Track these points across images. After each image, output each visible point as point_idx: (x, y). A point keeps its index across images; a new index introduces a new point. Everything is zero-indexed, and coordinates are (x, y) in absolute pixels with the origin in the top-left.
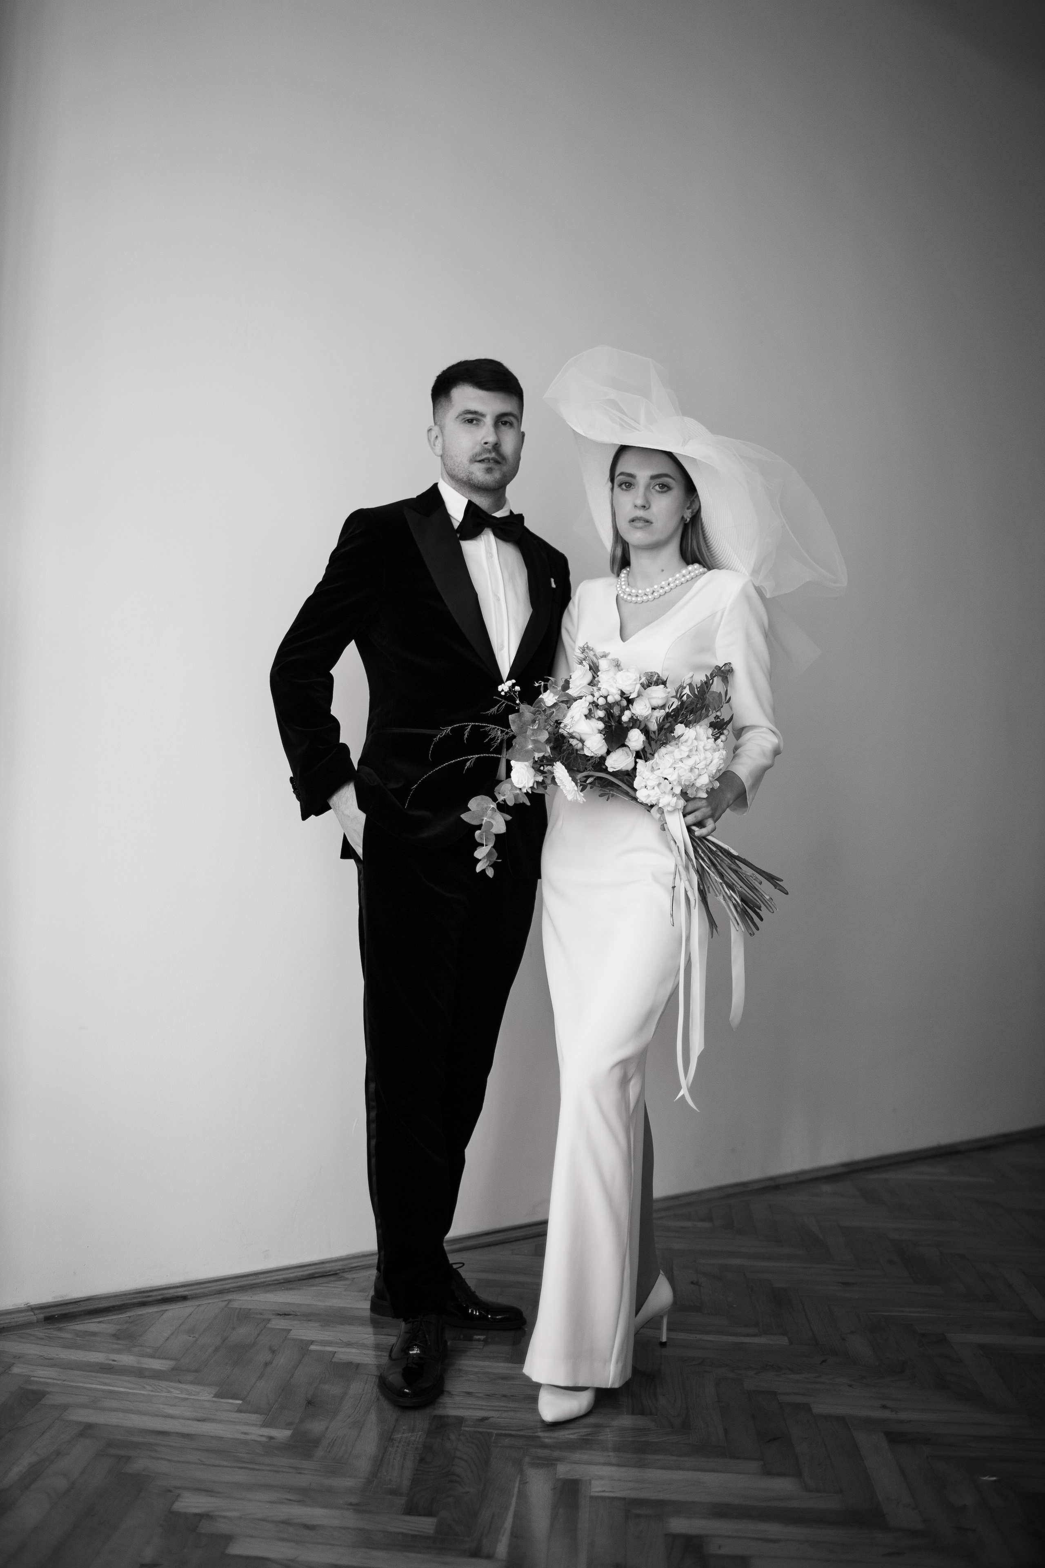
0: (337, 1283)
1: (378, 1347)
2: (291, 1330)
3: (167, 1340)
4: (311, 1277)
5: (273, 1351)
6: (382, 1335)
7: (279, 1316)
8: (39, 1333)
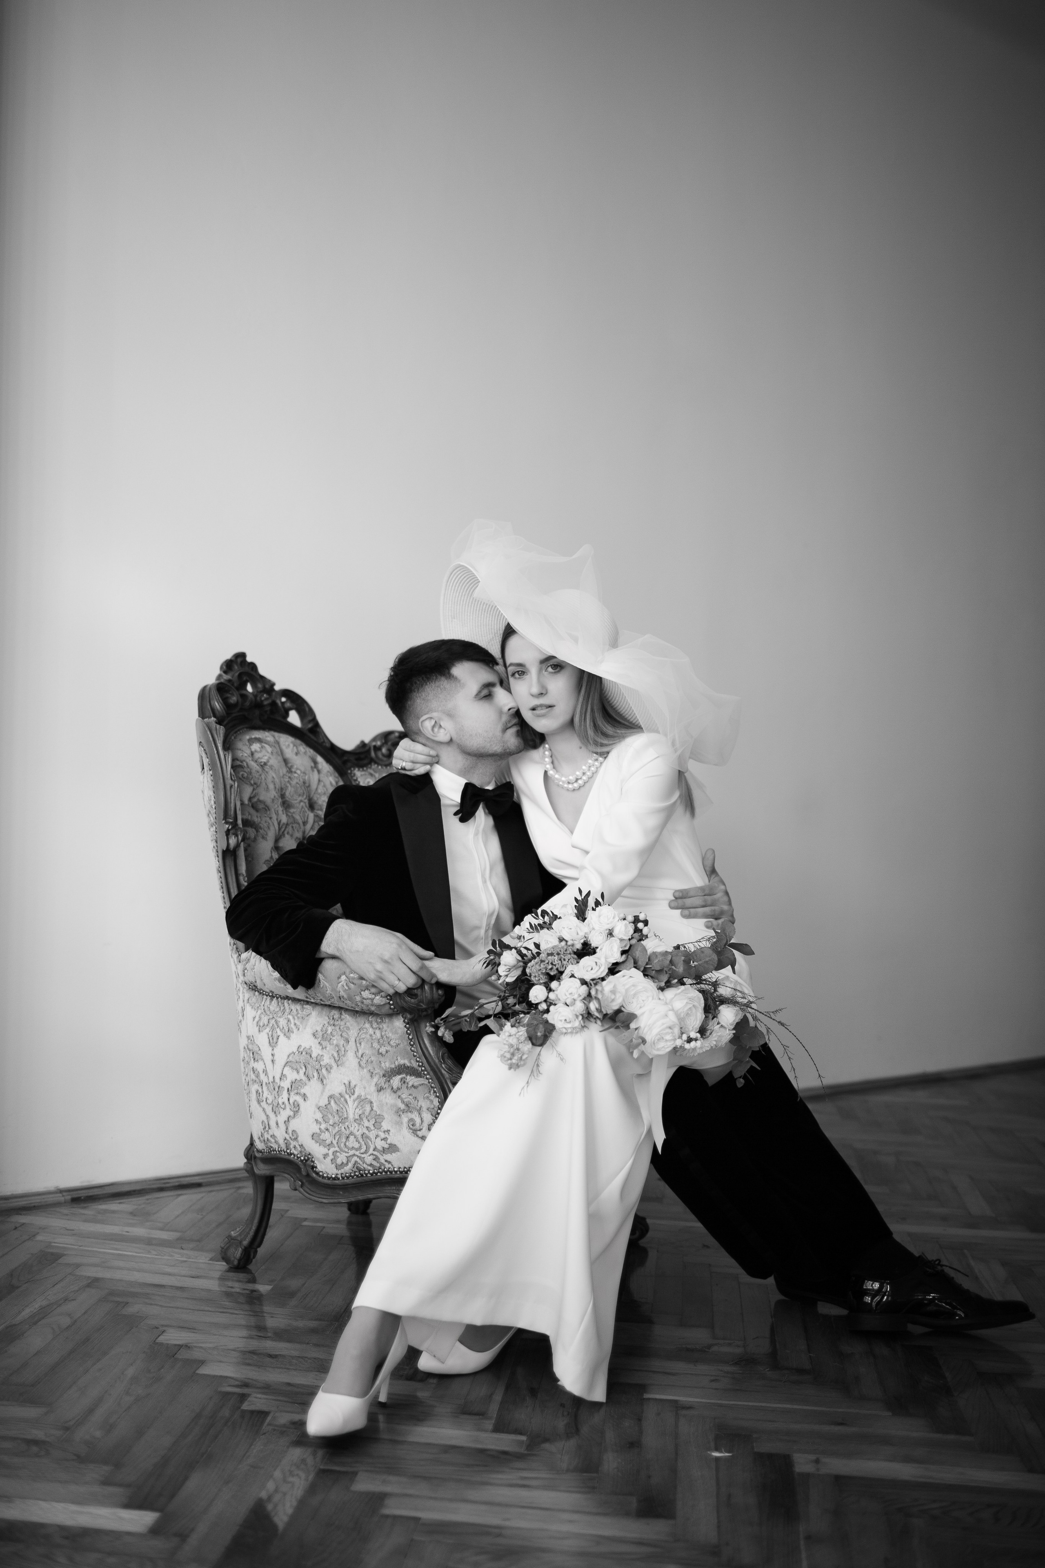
2: (288, 1210)
3: (177, 1216)
8: (65, 1210)
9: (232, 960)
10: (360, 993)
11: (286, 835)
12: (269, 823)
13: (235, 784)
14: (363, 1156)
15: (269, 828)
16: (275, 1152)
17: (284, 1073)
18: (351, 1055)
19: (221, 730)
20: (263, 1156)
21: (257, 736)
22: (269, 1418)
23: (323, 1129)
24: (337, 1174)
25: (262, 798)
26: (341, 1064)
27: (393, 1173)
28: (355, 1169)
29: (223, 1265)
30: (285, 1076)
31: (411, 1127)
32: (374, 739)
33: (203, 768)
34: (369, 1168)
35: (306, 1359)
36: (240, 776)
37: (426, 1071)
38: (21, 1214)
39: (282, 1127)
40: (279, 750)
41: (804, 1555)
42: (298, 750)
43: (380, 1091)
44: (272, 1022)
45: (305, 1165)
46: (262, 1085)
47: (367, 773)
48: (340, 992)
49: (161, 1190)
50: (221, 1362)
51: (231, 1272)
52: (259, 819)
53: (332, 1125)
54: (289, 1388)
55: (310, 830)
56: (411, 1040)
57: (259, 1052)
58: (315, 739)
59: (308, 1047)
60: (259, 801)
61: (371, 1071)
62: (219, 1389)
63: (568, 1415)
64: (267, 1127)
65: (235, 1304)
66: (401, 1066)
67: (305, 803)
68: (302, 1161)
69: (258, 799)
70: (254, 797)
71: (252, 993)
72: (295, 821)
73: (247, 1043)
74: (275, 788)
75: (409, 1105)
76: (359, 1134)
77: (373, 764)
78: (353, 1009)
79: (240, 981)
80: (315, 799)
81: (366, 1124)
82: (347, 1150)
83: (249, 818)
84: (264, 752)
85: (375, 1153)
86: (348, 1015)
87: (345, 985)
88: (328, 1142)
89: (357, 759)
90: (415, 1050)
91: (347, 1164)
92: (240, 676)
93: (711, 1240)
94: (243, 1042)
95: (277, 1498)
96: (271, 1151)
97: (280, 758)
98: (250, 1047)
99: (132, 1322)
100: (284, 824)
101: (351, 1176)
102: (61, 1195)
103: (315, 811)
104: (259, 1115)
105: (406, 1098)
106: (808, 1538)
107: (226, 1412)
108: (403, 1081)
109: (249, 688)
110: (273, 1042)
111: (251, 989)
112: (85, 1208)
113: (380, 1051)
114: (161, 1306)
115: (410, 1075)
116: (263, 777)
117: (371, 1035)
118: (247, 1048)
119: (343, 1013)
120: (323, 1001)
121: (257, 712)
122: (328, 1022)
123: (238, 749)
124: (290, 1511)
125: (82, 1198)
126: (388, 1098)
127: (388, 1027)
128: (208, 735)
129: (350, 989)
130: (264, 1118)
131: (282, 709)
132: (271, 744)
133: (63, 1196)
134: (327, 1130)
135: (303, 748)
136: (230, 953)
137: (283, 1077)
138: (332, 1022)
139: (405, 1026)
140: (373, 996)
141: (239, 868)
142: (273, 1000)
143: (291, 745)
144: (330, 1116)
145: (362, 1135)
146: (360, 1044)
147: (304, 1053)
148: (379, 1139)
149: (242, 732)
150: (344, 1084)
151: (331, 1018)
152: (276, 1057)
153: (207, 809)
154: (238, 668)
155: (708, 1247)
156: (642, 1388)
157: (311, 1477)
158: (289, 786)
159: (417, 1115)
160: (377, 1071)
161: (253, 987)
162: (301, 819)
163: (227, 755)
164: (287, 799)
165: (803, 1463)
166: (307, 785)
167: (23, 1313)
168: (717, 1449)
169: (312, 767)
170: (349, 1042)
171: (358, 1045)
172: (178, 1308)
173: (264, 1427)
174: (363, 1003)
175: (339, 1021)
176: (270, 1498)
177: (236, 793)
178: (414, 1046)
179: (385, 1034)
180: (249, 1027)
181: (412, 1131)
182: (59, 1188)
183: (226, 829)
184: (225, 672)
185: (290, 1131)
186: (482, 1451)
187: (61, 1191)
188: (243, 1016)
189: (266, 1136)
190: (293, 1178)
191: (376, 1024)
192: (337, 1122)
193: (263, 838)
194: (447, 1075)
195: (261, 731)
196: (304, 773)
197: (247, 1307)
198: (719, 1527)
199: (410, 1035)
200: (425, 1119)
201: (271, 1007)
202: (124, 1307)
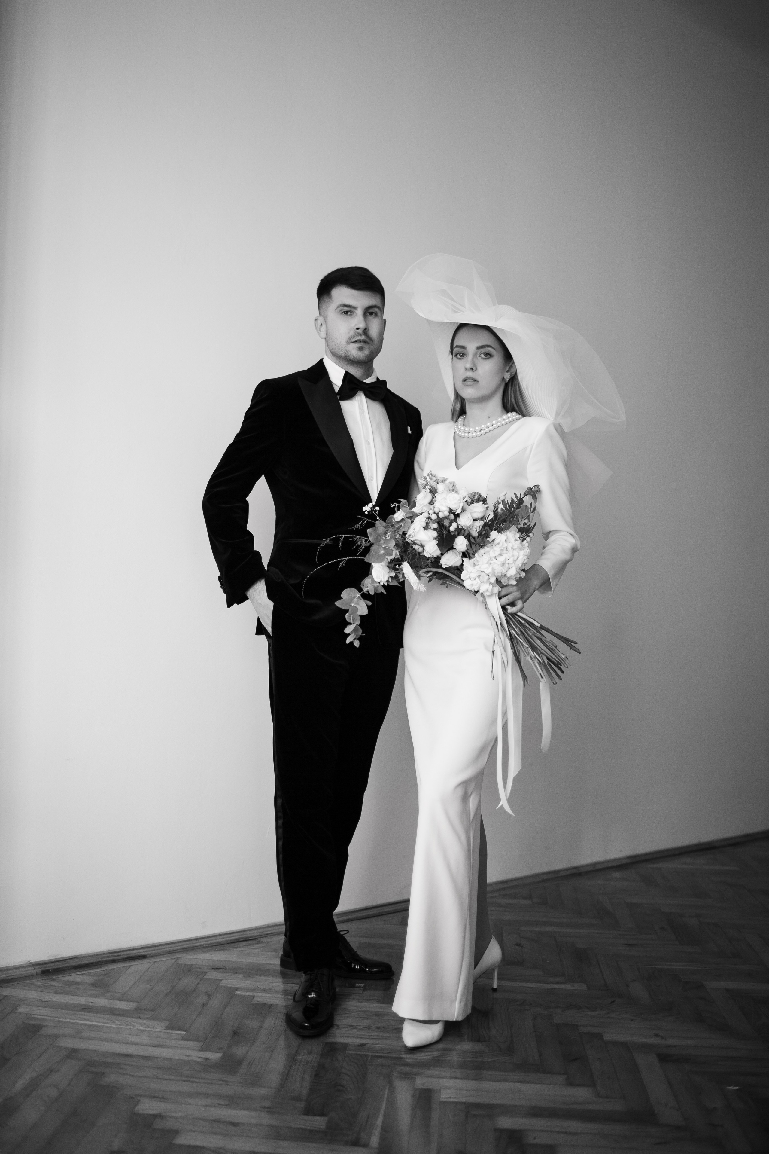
0: (257, 945)
1: (285, 992)
2: (222, 980)
3: (131, 987)
4: (237, 941)
5: (209, 996)
6: (289, 983)
7: (213, 970)
8: (38, 982)
49: (113, 962)
99: (110, 1093)
112: (52, 979)
114: (132, 1076)
125: (51, 971)
167: (16, 1086)
172: (147, 1077)
182: (29, 962)
187: (32, 965)
202: (101, 1077)
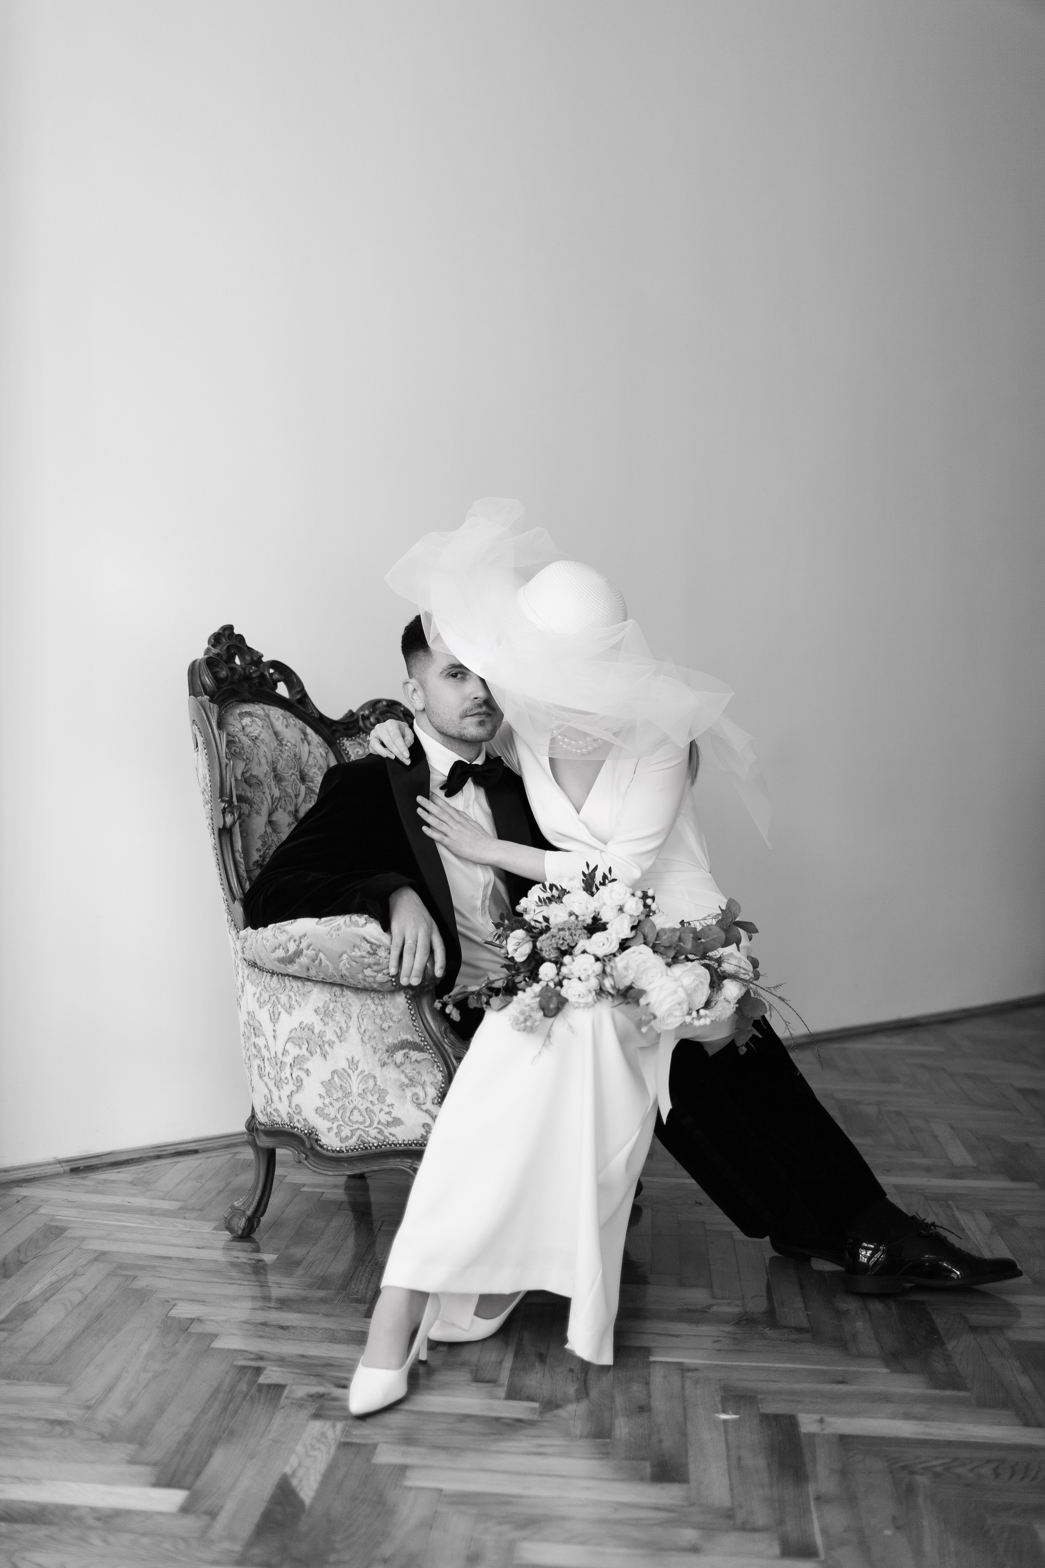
8: (66, 1181)
9: (230, 936)
10: (363, 971)
11: (279, 809)
12: (262, 798)
13: (230, 763)
14: (367, 1129)
15: (262, 803)
16: (278, 1126)
17: (286, 1049)
18: (353, 1032)
19: (215, 708)
20: (266, 1129)
21: (248, 710)
22: (286, 1392)
23: (327, 1104)
24: (341, 1147)
25: (254, 773)
26: (343, 1040)
27: (398, 1145)
28: (359, 1142)
29: (226, 1235)
30: (287, 1052)
31: (415, 1101)
32: (362, 708)
33: (197, 746)
34: (374, 1141)
35: (317, 1330)
36: (233, 752)
37: (429, 1046)
38: (22, 1187)
39: (286, 1101)
40: (270, 724)
41: (815, 1516)
42: (288, 723)
43: (384, 1065)
44: (273, 998)
45: (309, 1138)
46: (263, 1060)
47: (356, 743)
48: (341, 970)
49: (159, 1157)
50: (234, 1335)
51: (235, 1241)
52: (253, 795)
53: (336, 1100)
54: (303, 1360)
55: (302, 802)
56: (413, 1015)
57: (261, 1028)
58: (304, 710)
59: (310, 1023)
60: (252, 775)
61: (374, 1046)
62: (235, 1363)
63: (578, 1380)
64: (270, 1101)
65: (243, 1275)
66: (404, 1041)
67: (297, 775)
68: (305, 1134)
69: (251, 774)
70: (247, 772)
71: (251, 969)
72: (288, 795)
73: (247, 1018)
74: (267, 762)
75: (413, 1080)
76: (363, 1108)
77: (361, 733)
78: (355, 986)
79: (239, 957)
80: (306, 771)
81: (370, 1098)
82: (351, 1124)
83: (243, 794)
84: (255, 725)
85: (380, 1126)
86: (350, 991)
87: (346, 963)
88: (332, 1116)
89: (345, 729)
90: (418, 1025)
91: (351, 1137)
92: (228, 648)
93: (704, 1197)
94: (243, 1017)
95: (301, 1472)
96: (274, 1124)
97: (271, 732)
98: (251, 1022)
99: (142, 1296)
100: (277, 798)
101: (355, 1149)
102: (60, 1166)
103: (307, 783)
104: (261, 1090)
105: (409, 1073)
106: (818, 1498)
107: (243, 1387)
108: (406, 1056)
109: (237, 661)
110: (274, 1018)
111: (250, 966)
112: (84, 1178)
113: (383, 1026)
114: (170, 1279)
115: (413, 1050)
116: (255, 751)
117: (373, 1012)
118: (247, 1024)
119: (345, 989)
120: (325, 979)
121: (246, 685)
122: (330, 999)
123: (229, 724)
124: (315, 1485)
125: (81, 1168)
126: (392, 1073)
127: (390, 1003)
128: (202, 714)
129: (352, 967)
130: (267, 1092)
131: (271, 682)
132: (261, 718)
133: (62, 1167)
134: (331, 1104)
135: (292, 720)
136: (228, 929)
137: (285, 1052)
138: (334, 999)
139: (407, 1002)
140: (376, 974)
141: (235, 845)
142: (273, 977)
143: (281, 718)
144: (333, 1090)
145: (366, 1109)
146: (363, 1020)
147: (306, 1029)
148: (383, 1113)
149: (232, 705)
150: (347, 1059)
151: (333, 995)
152: (277, 1034)
153: (202, 787)
154: (226, 641)
155: (700, 1204)
156: (647, 1351)
157: (333, 1450)
158: (281, 760)
159: (421, 1089)
160: (380, 1046)
161: (253, 965)
162: (293, 792)
163: (222, 734)
164: (279, 772)
165: (808, 1424)
166: (298, 757)
167: (34, 1290)
168: (724, 1411)
169: (302, 739)
170: (351, 1018)
171: (361, 1021)
172: (186, 1280)
173: (282, 1401)
174: (365, 980)
175: (341, 997)
176: (294, 1473)
177: (231, 771)
178: (416, 1021)
179: (387, 1010)
180: (249, 1002)
181: (416, 1105)
182: (57, 1158)
183: (222, 808)
184: (213, 646)
185: (293, 1106)
186: (497, 1419)
187: (60, 1162)
188: (243, 991)
189: (269, 1110)
190: (297, 1151)
191: (377, 1000)
192: (340, 1096)
193: (257, 813)
194: (449, 1050)
195: (251, 704)
196: (295, 745)
197: (253, 1277)
198: (731, 1490)
199: (411, 1010)
200: (428, 1093)
201: (271, 984)
202: (132, 1281)
